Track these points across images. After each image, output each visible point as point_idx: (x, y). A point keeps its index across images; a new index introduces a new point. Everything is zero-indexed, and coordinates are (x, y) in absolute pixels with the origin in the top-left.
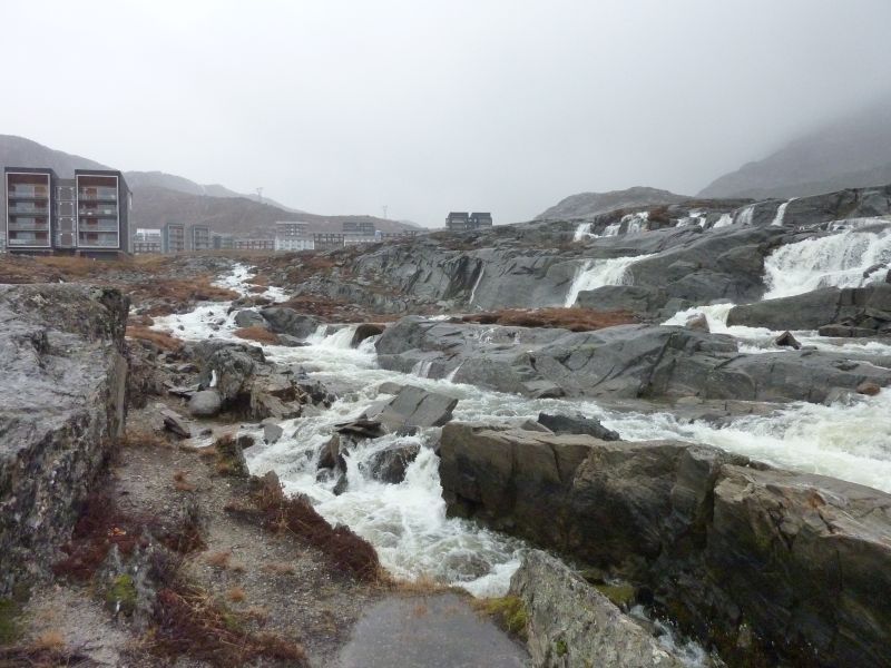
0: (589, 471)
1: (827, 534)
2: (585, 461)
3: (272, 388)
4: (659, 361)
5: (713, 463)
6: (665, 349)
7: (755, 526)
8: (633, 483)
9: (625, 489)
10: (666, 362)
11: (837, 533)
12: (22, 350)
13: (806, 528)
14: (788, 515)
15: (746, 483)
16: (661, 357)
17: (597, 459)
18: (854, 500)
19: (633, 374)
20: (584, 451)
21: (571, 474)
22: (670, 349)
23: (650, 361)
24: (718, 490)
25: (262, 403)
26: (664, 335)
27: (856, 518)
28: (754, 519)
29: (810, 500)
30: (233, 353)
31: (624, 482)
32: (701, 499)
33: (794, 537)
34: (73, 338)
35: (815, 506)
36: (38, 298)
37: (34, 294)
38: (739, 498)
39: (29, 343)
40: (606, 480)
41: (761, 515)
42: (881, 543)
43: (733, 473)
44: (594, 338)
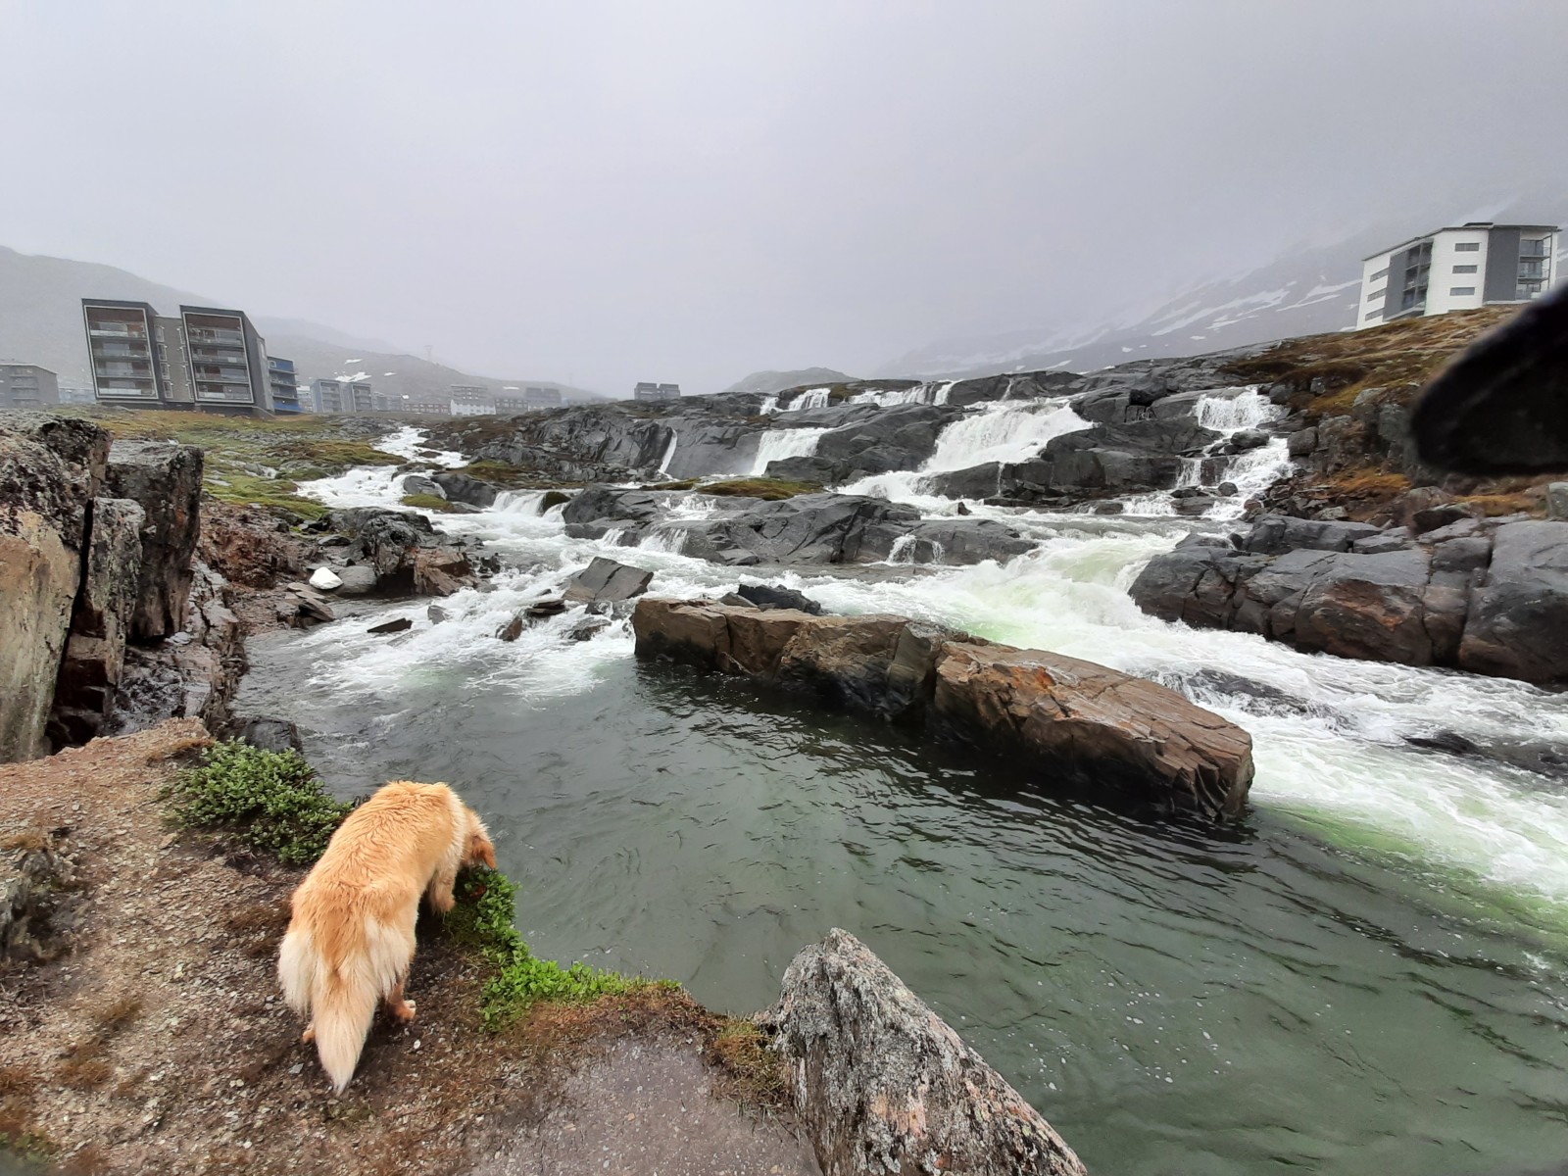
0: (799, 649)
1: (1061, 717)
2: (793, 638)
3: (439, 561)
4: (850, 529)
5: (934, 641)
6: (856, 516)
7: (982, 708)
8: (847, 661)
9: (838, 668)
10: (855, 531)
11: (1073, 716)
13: (1039, 711)
14: (1017, 696)
15: (969, 661)
16: (852, 525)
17: (807, 636)
18: (1085, 679)
19: (825, 542)
20: (792, 627)
21: (779, 650)
22: (860, 517)
23: (841, 528)
24: (941, 669)
25: (428, 579)
26: (853, 504)
27: (1089, 698)
28: (980, 701)
29: (1038, 679)
30: (390, 523)
31: (836, 660)
32: (921, 678)
33: (1024, 719)
35: (1045, 687)
38: (965, 679)
40: (817, 658)
41: (987, 698)
42: (1119, 727)
43: (955, 651)
44: (788, 506)
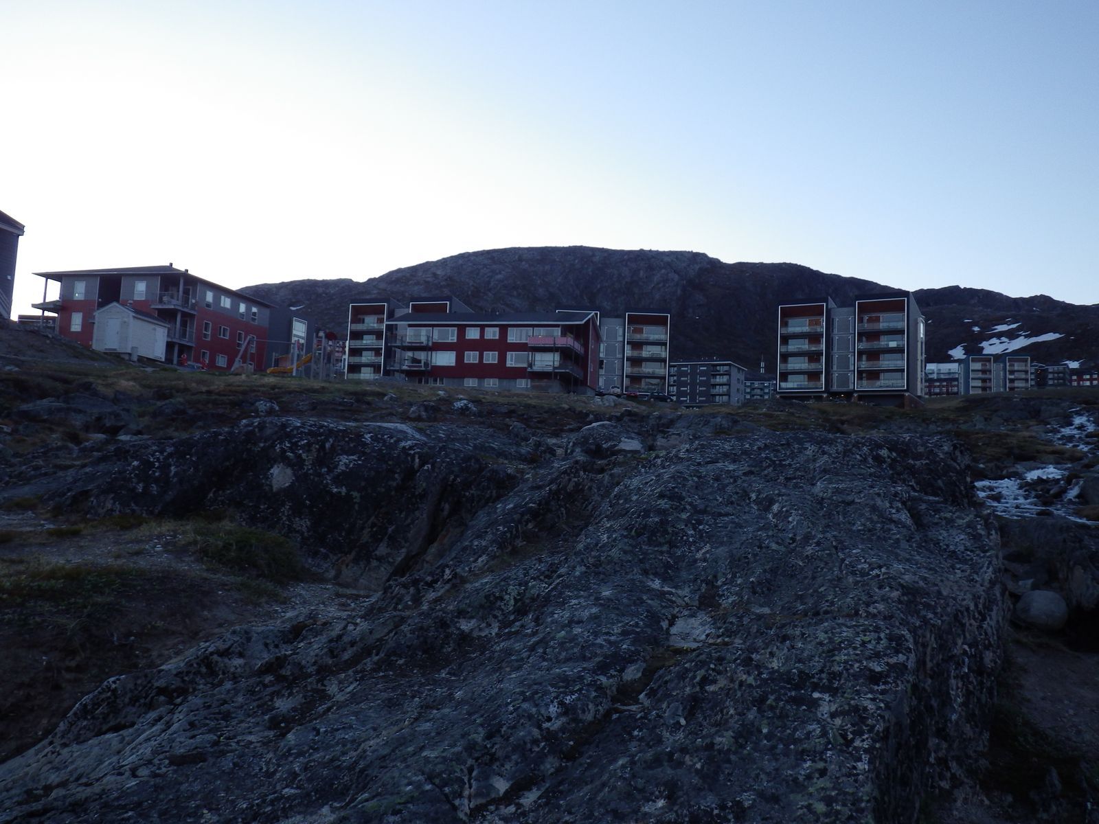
12: (894, 511)
30: (1087, 540)
34: (938, 502)
36: (884, 452)
37: (880, 447)
39: (900, 505)
